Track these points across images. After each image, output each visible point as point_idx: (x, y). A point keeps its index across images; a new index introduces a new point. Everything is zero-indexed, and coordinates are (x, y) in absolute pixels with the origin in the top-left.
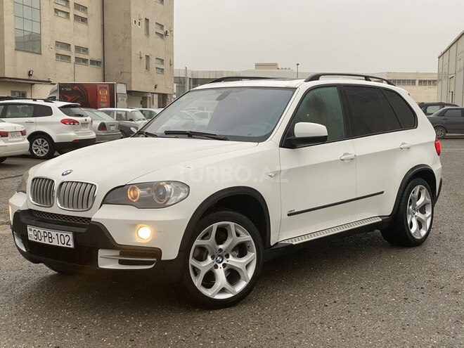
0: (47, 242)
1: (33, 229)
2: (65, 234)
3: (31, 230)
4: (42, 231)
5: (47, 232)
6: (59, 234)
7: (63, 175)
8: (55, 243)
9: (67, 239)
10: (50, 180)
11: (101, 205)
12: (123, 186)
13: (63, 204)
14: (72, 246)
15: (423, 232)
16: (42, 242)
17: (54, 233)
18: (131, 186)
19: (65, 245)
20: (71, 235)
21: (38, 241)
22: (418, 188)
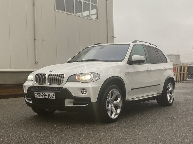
0: (43, 97)
1: (37, 93)
2: (51, 94)
3: (36, 93)
4: (41, 93)
5: (44, 93)
6: (49, 94)
7: (49, 72)
8: (47, 97)
9: (52, 95)
10: (44, 74)
11: (66, 82)
12: (75, 75)
13: (50, 83)
14: (54, 98)
15: (172, 101)
16: (41, 97)
17: (47, 94)
18: (78, 75)
19: (52, 98)
20: (54, 94)
21: (39, 97)
22: (170, 84)
